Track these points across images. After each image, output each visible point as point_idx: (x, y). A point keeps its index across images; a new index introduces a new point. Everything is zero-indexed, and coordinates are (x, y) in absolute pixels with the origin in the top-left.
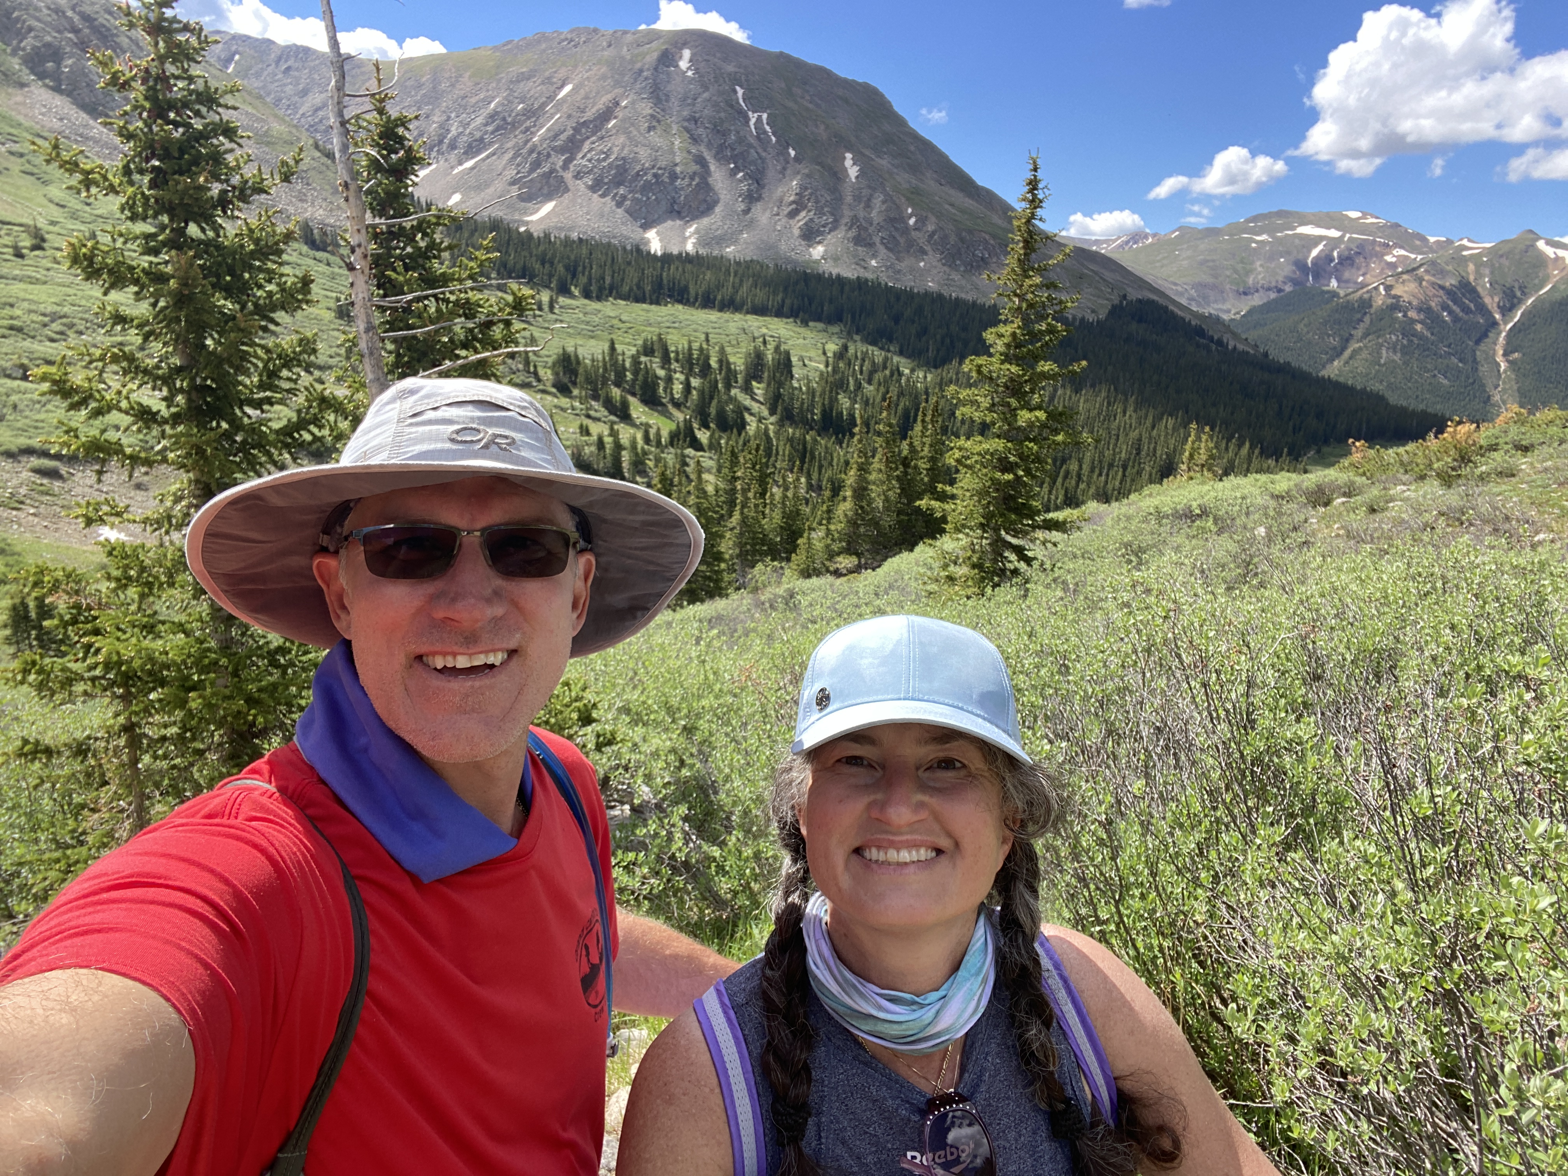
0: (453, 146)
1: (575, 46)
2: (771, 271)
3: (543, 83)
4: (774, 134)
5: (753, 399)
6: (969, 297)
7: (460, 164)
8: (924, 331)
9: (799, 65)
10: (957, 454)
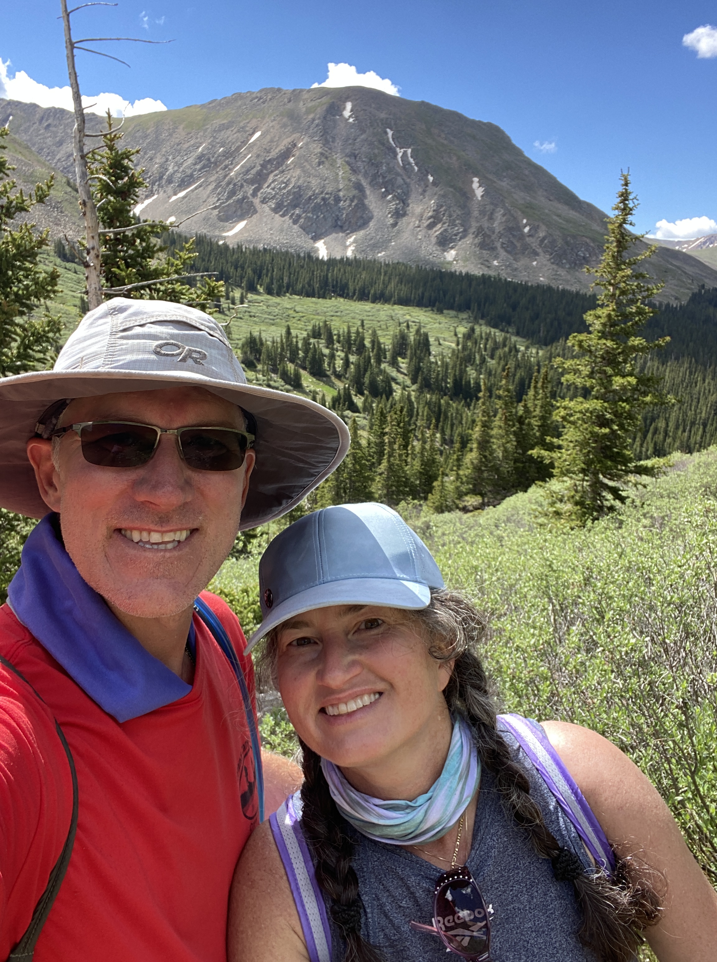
0: (170, 181)
1: (264, 102)
2: (414, 270)
3: (238, 131)
4: (416, 164)
5: (399, 371)
6: (573, 289)
7: (175, 194)
8: (537, 316)
9: (437, 110)
10: (563, 413)
